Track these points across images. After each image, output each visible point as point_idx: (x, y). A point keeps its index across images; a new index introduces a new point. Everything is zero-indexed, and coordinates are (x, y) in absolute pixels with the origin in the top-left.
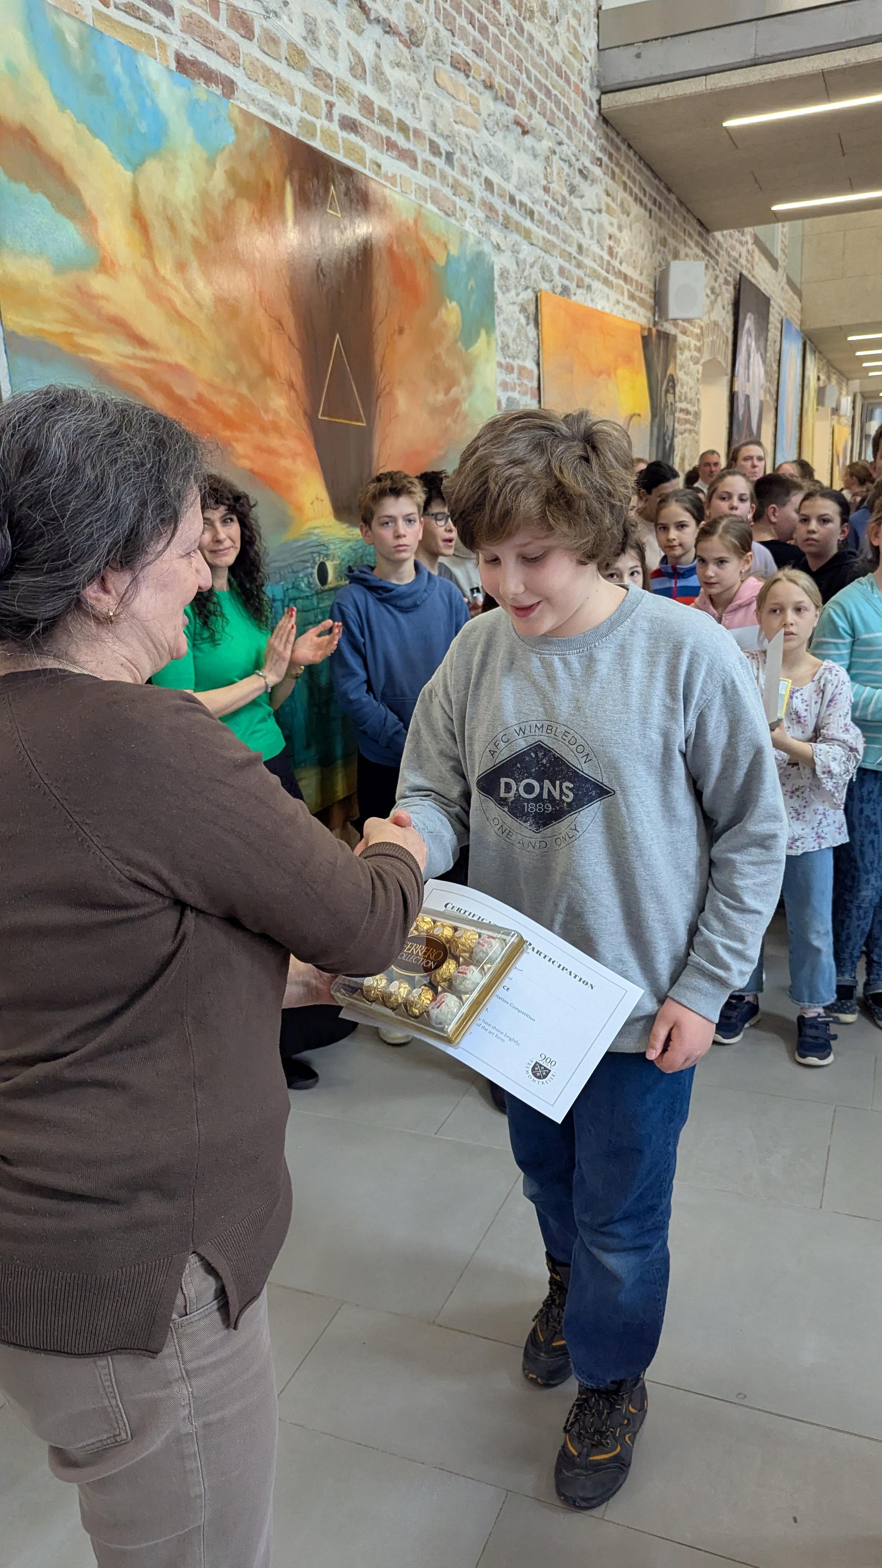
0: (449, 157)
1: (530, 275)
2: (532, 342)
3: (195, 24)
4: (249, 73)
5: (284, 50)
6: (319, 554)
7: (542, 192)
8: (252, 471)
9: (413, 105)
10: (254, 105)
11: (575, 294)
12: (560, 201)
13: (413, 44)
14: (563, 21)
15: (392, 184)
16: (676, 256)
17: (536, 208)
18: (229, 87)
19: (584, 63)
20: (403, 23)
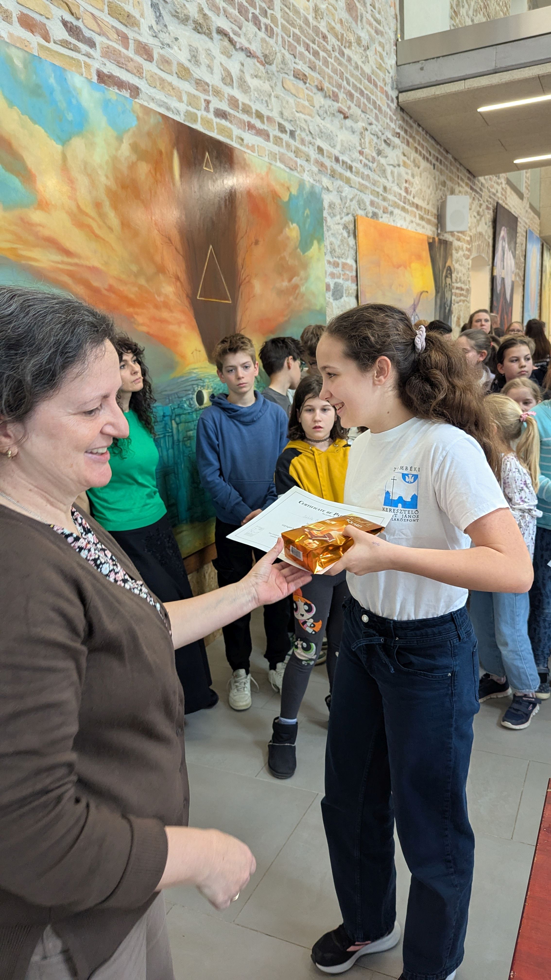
0: (292, 134)
1: (350, 206)
2: (352, 248)
3: (111, 53)
4: (150, 82)
5: (175, 68)
6: (198, 385)
7: (358, 154)
8: (148, 333)
9: (266, 101)
10: (154, 102)
11: (382, 217)
12: (371, 160)
13: (267, 63)
14: (372, 48)
15: (252, 151)
16: (452, 192)
17: (354, 164)
18: (135, 91)
19: (387, 74)
20: (259, 51)
